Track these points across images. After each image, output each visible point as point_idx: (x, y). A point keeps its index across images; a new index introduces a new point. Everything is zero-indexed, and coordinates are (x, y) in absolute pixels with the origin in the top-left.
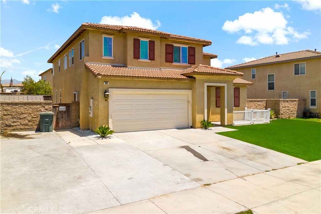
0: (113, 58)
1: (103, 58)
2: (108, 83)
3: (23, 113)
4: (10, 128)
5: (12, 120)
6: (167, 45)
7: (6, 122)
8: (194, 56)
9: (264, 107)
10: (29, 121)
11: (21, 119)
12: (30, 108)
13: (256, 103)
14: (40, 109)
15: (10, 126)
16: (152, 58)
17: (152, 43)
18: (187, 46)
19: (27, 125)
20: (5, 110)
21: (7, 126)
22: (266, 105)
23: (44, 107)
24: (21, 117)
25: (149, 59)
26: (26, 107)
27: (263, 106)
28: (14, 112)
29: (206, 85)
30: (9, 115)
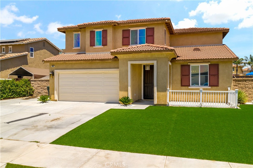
0: (80, 48)
1: (73, 49)
2: (54, 66)
3: (45, 86)
6: (123, 31)
8: (153, 36)
11: (45, 89)
16: (105, 44)
17: (105, 32)
18: (144, 28)
20: (38, 84)
21: (39, 93)
24: (45, 88)
25: (103, 45)
26: (47, 83)
28: (42, 85)
29: (129, 63)
30: (39, 87)
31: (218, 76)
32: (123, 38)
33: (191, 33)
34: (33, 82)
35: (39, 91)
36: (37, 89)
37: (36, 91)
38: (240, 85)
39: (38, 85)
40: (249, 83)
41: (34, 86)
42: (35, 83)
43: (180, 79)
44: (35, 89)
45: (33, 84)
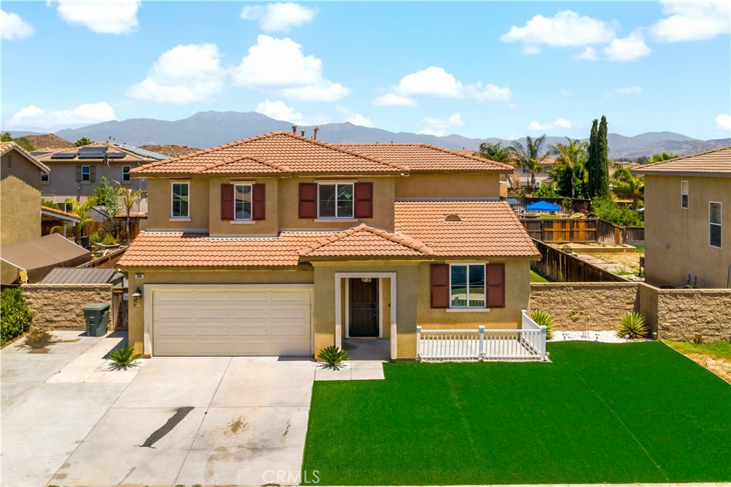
0: (189, 220)
1: (170, 220)
2: (143, 276)
3: (69, 303)
4: (52, 325)
5: (54, 313)
6: (301, 185)
7: (47, 315)
8: (370, 200)
9: (628, 304)
10: (78, 316)
11: (66, 311)
12: (79, 295)
13: (599, 291)
14: (94, 296)
15: (52, 321)
16: (259, 215)
17: (260, 189)
18: (351, 183)
19: (75, 321)
20: (46, 298)
21: (47, 321)
22: (638, 297)
23: (99, 294)
24: (67, 309)
26: (74, 294)
27: (628, 301)
28: (57, 301)
29: (338, 276)
30: (50, 305)
31: (504, 287)
32: (302, 201)
33: (436, 172)
34: (28, 293)
35: (47, 316)
36: (41, 311)
37: (37, 317)
38: (539, 297)
39: (46, 302)
40: (557, 292)
41: (31, 304)
42: (34, 295)
43: (429, 294)
44: (34, 312)
45: (28, 298)
